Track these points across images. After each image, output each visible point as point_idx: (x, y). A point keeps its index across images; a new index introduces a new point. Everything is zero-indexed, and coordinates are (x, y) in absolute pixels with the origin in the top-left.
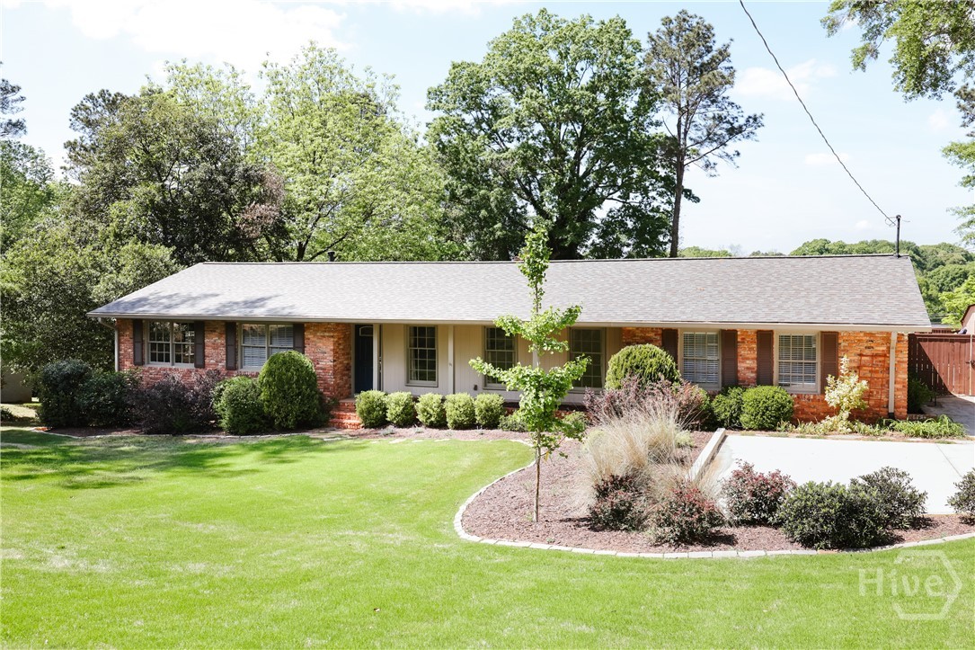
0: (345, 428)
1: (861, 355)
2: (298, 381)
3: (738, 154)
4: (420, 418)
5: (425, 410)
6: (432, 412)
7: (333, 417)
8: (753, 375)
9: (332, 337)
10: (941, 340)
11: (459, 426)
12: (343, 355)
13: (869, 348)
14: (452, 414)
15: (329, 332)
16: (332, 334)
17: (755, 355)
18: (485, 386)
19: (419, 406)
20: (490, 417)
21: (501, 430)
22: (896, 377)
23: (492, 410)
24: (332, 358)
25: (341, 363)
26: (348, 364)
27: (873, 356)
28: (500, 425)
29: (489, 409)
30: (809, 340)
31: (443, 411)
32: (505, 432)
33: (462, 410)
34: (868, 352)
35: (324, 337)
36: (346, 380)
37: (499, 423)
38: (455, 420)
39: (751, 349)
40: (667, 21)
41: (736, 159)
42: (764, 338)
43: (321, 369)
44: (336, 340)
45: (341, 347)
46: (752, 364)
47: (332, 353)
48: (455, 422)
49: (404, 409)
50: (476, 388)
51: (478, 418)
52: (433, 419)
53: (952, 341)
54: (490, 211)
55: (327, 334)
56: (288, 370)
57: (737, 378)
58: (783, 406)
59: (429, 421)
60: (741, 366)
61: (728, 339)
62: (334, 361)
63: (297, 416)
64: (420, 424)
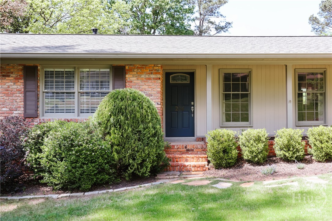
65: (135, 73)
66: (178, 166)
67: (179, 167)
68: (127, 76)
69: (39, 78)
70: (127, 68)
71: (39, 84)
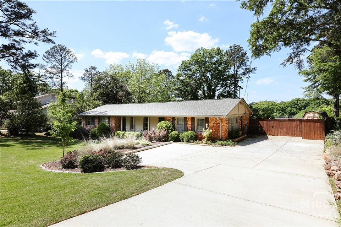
1: (214, 123)
2: (103, 129)
3: (250, 77)
8: (191, 128)
10: (264, 121)
13: (215, 122)
17: (191, 124)
18: (144, 130)
22: (222, 129)
27: (217, 124)
30: (203, 119)
34: (215, 123)
35: (113, 119)
39: (190, 122)
40: (231, 47)
41: (249, 78)
42: (193, 119)
44: (115, 120)
45: (117, 122)
46: (190, 126)
47: (114, 123)
50: (142, 131)
53: (267, 121)
54: (188, 93)
56: (101, 126)
57: (187, 129)
58: (192, 136)
60: (188, 126)
61: (186, 119)
70: (110, 117)
71: (100, 120)
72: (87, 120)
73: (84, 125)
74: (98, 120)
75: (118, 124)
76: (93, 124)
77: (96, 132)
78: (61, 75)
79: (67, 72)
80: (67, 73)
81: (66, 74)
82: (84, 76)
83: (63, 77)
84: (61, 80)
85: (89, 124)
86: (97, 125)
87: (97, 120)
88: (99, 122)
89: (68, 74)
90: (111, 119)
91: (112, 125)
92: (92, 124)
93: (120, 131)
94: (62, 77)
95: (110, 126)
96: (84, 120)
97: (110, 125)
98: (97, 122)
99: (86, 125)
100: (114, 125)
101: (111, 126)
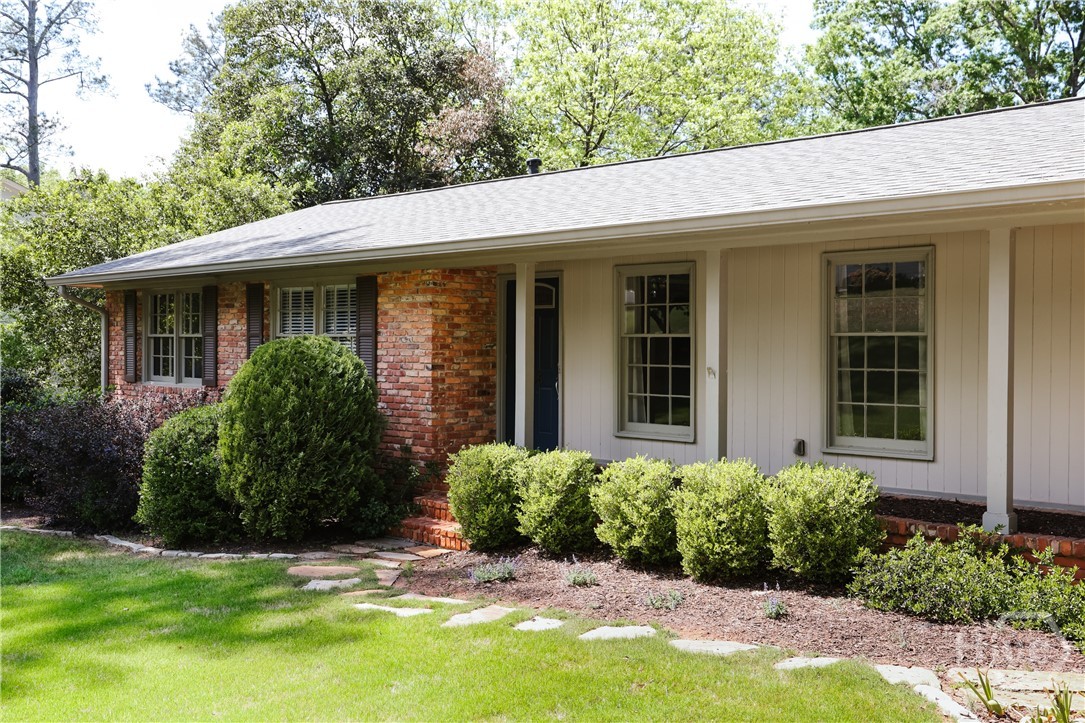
0: (436, 544)
2: (299, 411)
4: (605, 533)
5: (616, 512)
6: (634, 518)
7: (420, 512)
9: (431, 304)
11: (715, 573)
12: (467, 354)
14: (692, 530)
15: (425, 292)
16: (429, 298)
18: (831, 442)
19: (601, 496)
20: (823, 548)
21: (856, 604)
23: (827, 527)
24: (428, 360)
25: (459, 374)
26: (483, 379)
28: (854, 587)
29: (816, 521)
31: (667, 516)
32: (870, 617)
33: (723, 517)
35: (414, 305)
36: (478, 420)
37: (850, 578)
38: (700, 552)
43: (407, 386)
44: (441, 313)
45: (461, 333)
47: (430, 345)
48: (701, 557)
49: (560, 505)
50: (801, 449)
51: (778, 550)
52: (636, 541)
55: (420, 299)
56: (276, 382)
59: (625, 546)
62: (434, 367)
63: (295, 507)
64: (602, 552)
65: (392, 292)
66: (417, 528)
67: (419, 531)
68: (379, 300)
69: (265, 309)
70: (380, 280)
71: (265, 321)
72: (144, 328)
73: (119, 380)
74: (242, 328)
75: (464, 364)
76: (202, 364)
77: (221, 451)
78: (26, 67)
79: (70, 49)
80: (68, 57)
81: (65, 66)
82: (173, 78)
83: (40, 79)
84: (32, 99)
85: (161, 368)
86: (237, 367)
87: (232, 325)
88: (258, 333)
89: (75, 63)
90: (385, 303)
91: (398, 368)
92: (195, 370)
93: (509, 438)
94: (33, 84)
95: (373, 384)
96: (117, 329)
97: (376, 375)
98: (233, 343)
99: (137, 379)
100: (420, 372)
101: (384, 384)
